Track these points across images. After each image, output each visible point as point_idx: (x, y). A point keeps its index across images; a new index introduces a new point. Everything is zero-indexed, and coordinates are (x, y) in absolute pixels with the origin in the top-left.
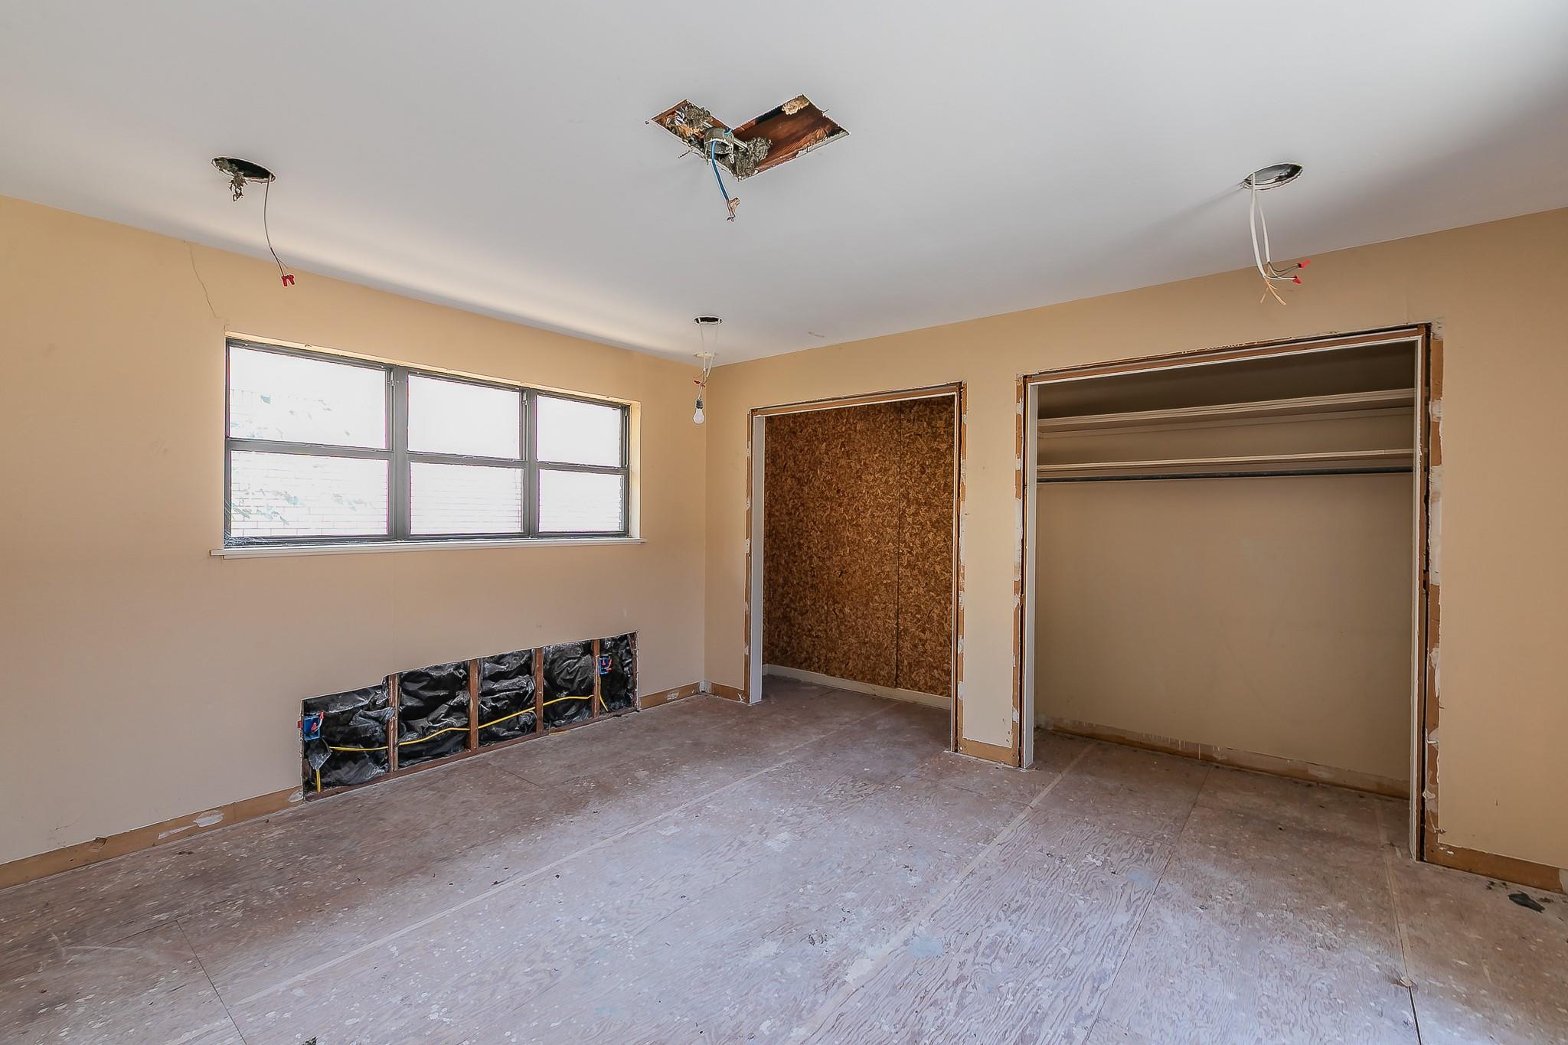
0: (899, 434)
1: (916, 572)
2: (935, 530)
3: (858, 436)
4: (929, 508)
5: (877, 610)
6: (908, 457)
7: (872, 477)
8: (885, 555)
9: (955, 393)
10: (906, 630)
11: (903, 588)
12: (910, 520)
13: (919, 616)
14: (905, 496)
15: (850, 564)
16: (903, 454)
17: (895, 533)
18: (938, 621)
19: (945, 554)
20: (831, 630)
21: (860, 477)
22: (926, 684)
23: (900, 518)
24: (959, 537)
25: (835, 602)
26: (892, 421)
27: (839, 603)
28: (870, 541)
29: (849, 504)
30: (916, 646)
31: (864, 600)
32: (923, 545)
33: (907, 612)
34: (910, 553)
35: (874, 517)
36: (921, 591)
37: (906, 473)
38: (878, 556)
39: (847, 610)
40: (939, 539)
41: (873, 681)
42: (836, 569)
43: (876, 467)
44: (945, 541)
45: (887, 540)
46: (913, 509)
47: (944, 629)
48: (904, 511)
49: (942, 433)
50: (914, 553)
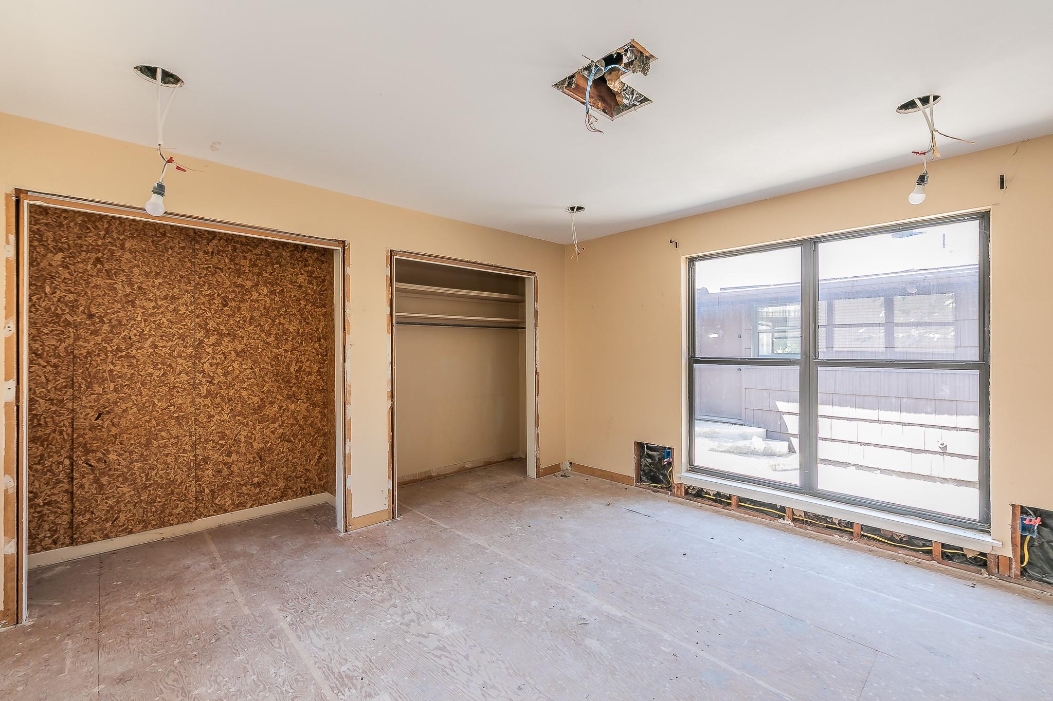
0: (193, 264)
1: (218, 400)
2: (240, 359)
3: (128, 255)
4: (233, 339)
5: (165, 446)
6: (206, 288)
7: (153, 304)
8: (175, 387)
9: (340, 248)
10: (206, 460)
11: (203, 418)
12: (209, 350)
13: (223, 442)
14: (204, 326)
15: (115, 403)
16: (198, 284)
17: (190, 364)
18: (245, 442)
19: (252, 380)
20: (82, 486)
21: (133, 303)
22: (233, 503)
23: (196, 348)
24: (344, 362)
25: (87, 451)
26: (183, 248)
27: (94, 451)
28: (151, 374)
29: (111, 332)
30: (219, 471)
31: (143, 440)
32: (226, 374)
33: (206, 441)
34: (210, 382)
35: (156, 347)
36: (225, 417)
37: (203, 304)
38: (165, 389)
39: (112, 457)
40: (245, 367)
41: (163, 524)
42: (88, 411)
43: (158, 293)
44: (252, 368)
45: (178, 372)
46: (213, 339)
47: (252, 447)
48: (201, 342)
49: (247, 271)
50: (216, 382)
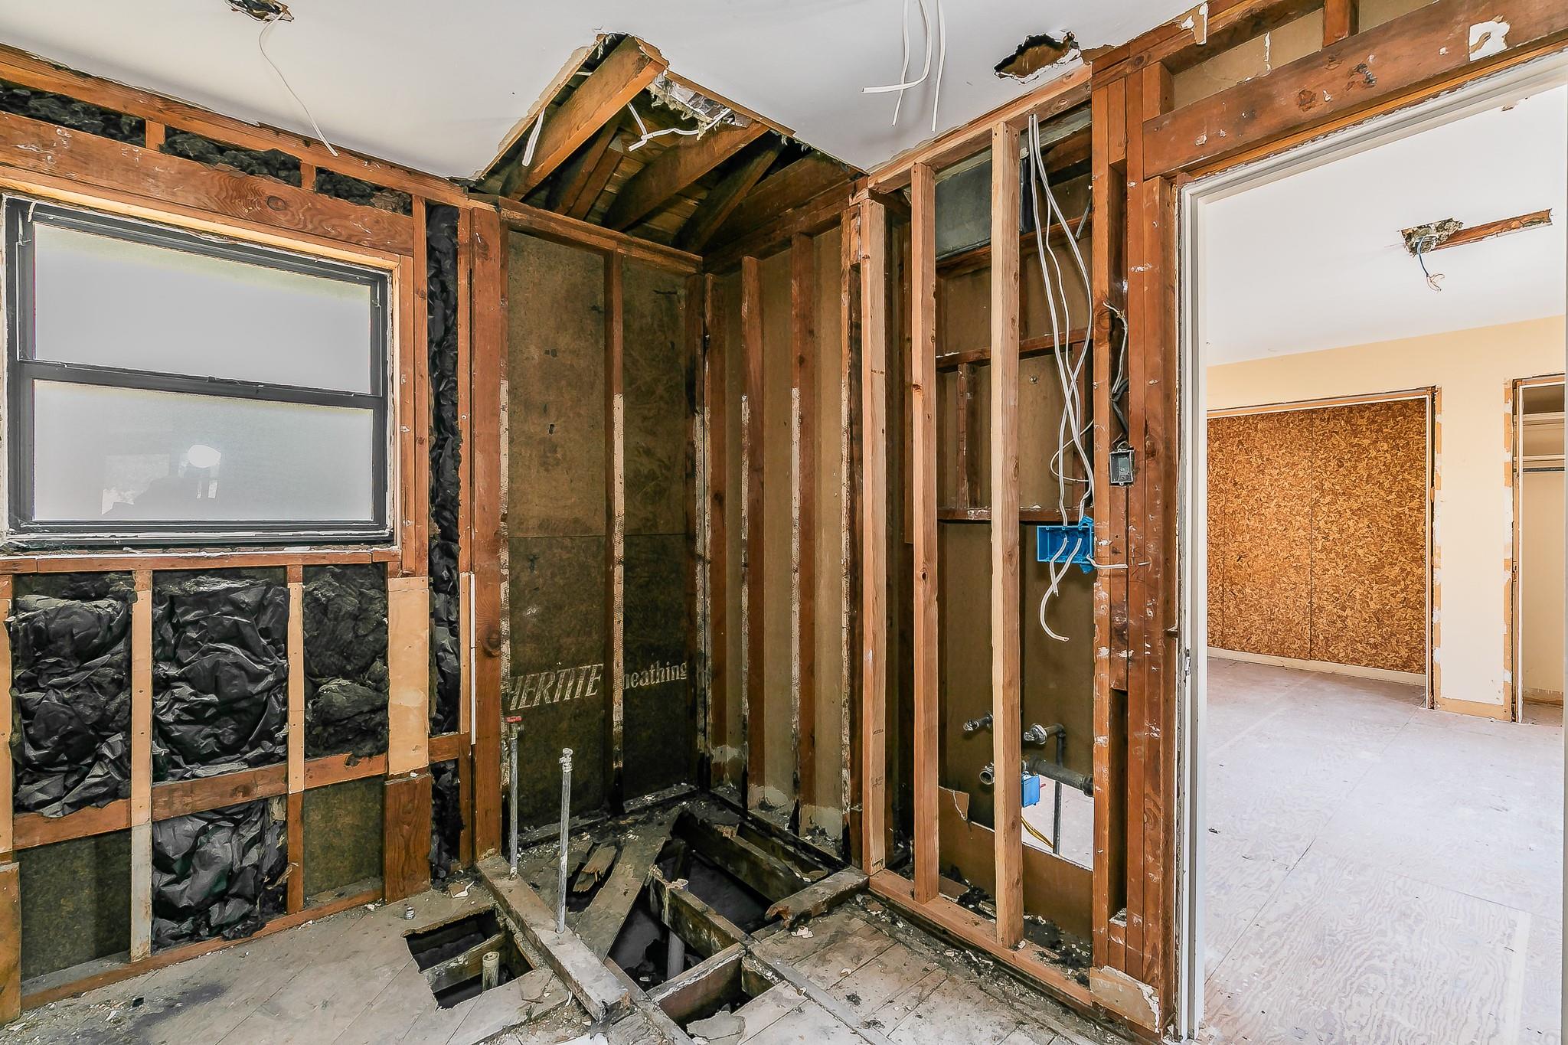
0: (1311, 432)
1: (1333, 555)
2: (1356, 518)
3: (1260, 434)
4: (1349, 498)
5: (1286, 590)
6: (1322, 452)
7: (1277, 471)
8: (1294, 541)
9: (1427, 396)
10: (1321, 609)
11: (1317, 570)
12: (1325, 509)
13: (1337, 595)
14: (1320, 488)
15: (1250, 550)
16: (1315, 449)
17: (1307, 521)
18: (1361, 600)
19: (1369, 539)
20: (1228, 608)
21: (1263, 471)
22: (1347, 656)
23: (1312, 508)
25: (1233, 583)
26: (1302, 420)
27: (1236, 584)
28: (1275, 529)
29: (1248, 496)
30: (1334, 622)
31: (1269, 581)
32: (1341, 531)
33: (1321, 591)
34: (1325, 538)
35: (1280, 506)
36: (1340, 572)
37: (1319, 467)
38: (1286, 542)
39: (1248, 590)
40: (1361, 525)
41: (1282, 654)
42: (1233, 554)
43: (1282, 462)
44: (1369, 527)
45: (1296, 528)
46: (1328, 499)
47: (1368, 606)
48: (1318, 501)
49: (1364, 430)
50: (1331, 538)
